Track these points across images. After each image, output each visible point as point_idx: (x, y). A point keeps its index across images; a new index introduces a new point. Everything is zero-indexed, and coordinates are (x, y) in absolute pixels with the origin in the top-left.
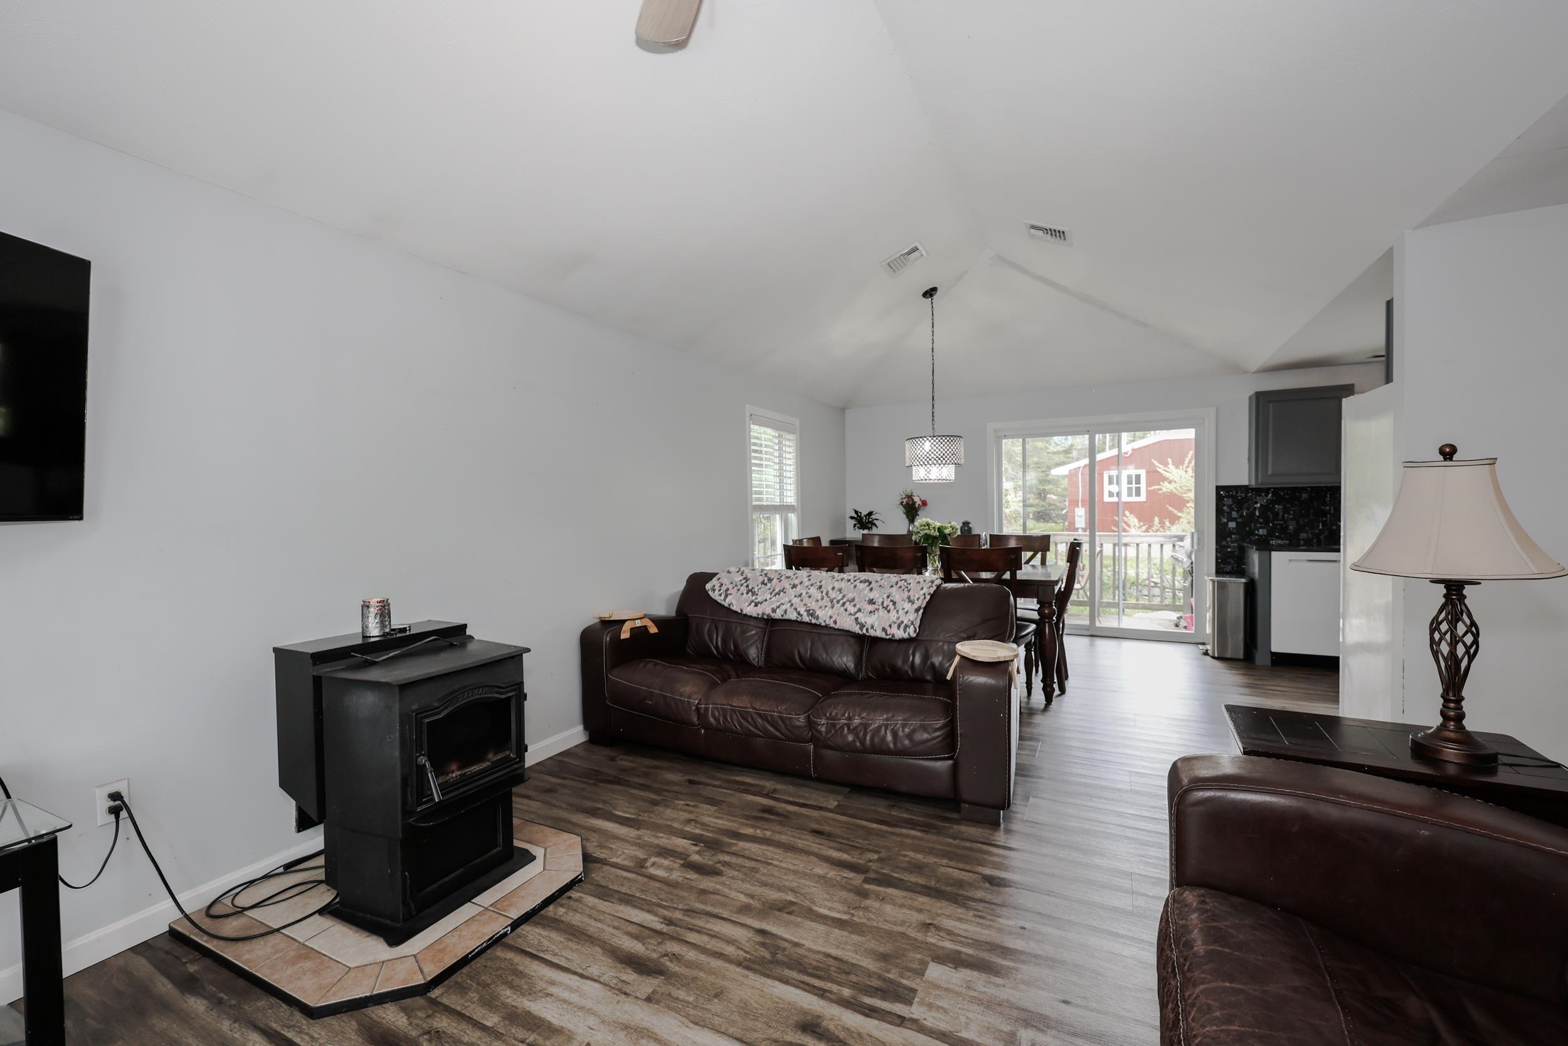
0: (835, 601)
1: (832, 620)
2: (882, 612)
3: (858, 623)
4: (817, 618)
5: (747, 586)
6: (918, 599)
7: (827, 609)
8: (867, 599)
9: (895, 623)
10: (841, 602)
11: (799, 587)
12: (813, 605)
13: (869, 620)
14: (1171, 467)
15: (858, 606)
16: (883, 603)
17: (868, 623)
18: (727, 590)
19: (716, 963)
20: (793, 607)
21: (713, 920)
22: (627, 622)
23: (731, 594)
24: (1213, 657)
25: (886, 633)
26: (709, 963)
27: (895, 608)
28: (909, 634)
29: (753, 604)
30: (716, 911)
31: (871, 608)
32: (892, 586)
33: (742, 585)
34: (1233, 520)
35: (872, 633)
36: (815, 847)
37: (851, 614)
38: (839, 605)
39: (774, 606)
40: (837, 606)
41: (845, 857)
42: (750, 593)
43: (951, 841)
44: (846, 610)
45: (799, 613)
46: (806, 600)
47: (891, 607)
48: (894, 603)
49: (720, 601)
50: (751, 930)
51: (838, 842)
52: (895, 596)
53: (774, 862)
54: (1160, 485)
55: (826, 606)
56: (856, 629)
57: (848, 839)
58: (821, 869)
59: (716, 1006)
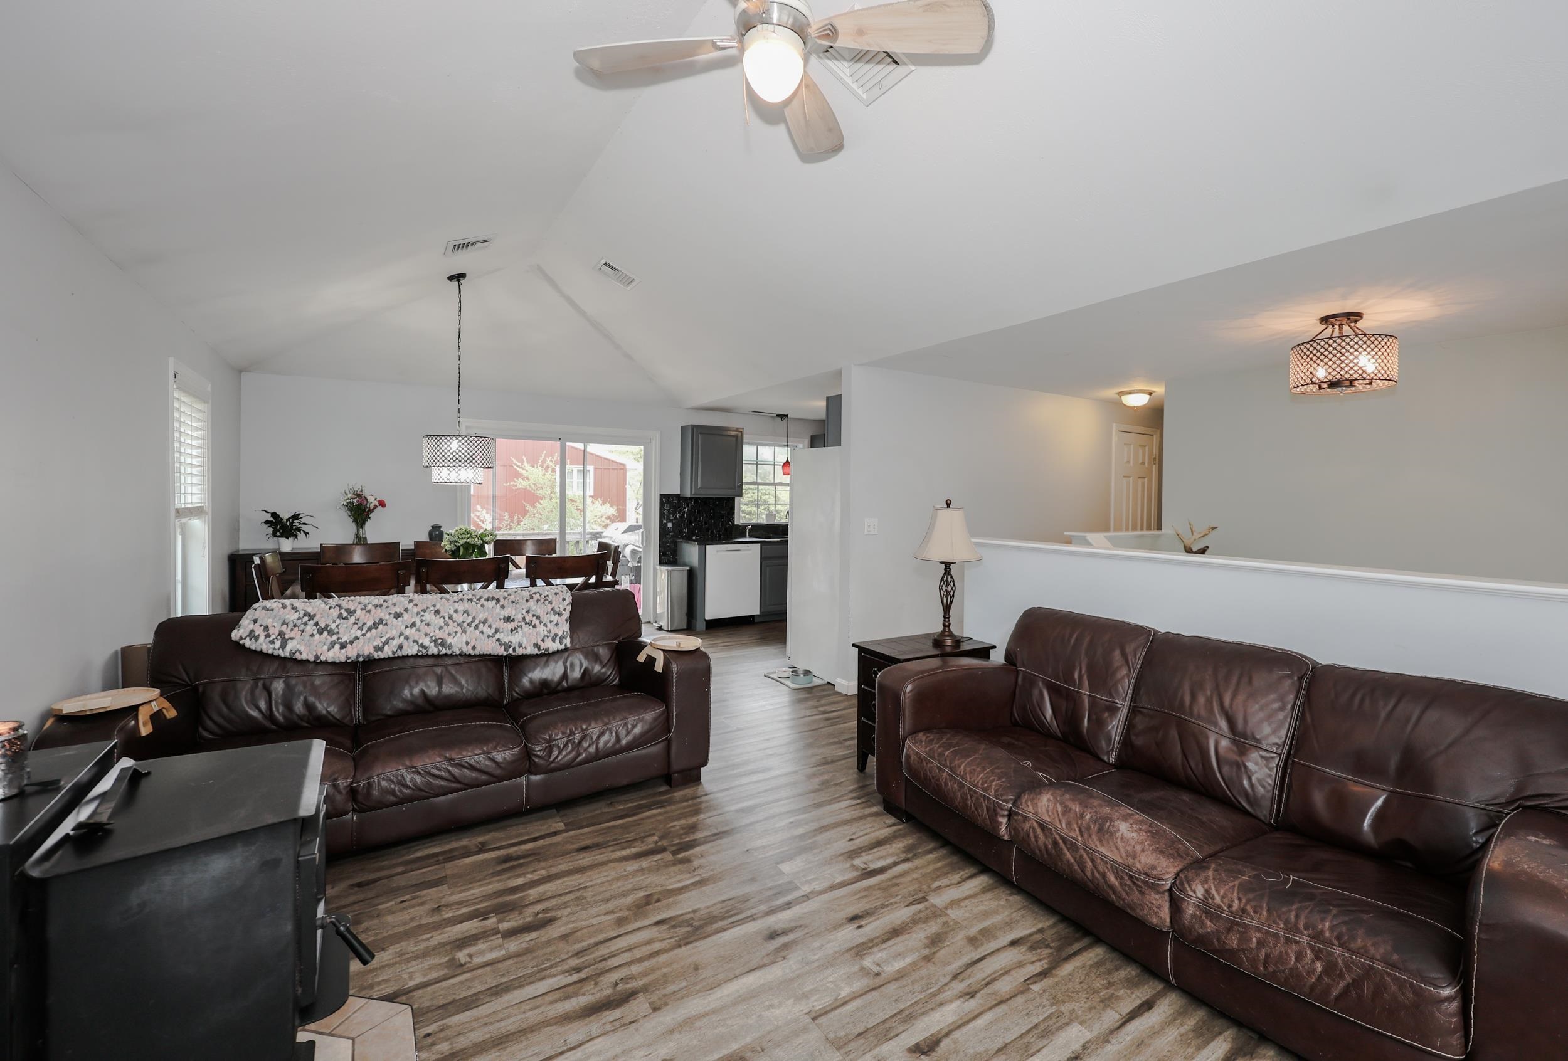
0: (465, 625)
1: (470, 646)
2: (526, 628)
3: (501, 645)
4: (450, 647)
5: (316, 624)
6: (565, 610)
7: (459, 635)
8: (502, 617)
9: (548, 637)
10: (473, 625)
11: (406, 615)
12: (439, 634)
13: (515, 639)
14: (527, 466)
15: (494, 627)
16: (524, 619)
17: (514, 642)
18: (281, 634)
19: (663, 958)
20: (411, 640)
21: (609, 943)
22: (141, 708)
23: (292, 639)
24: (667, 631)
25: (539, 649)
26: (657, 962)
27: (541, 622)
28: (566, 645)
29: (337, 646)
30: (601, 937)
31: (511, 626)
32: (527, 601)
33: (306, 624)
34: (670, 521)
35: (520, 652)
36: (600, 858)
37: (489, 636)
38: (472, 628)
39: (378, 642)
40: (469, 630)
41: (634, 850)
42: (325, 633)
43: (685, 803)
44: (482, 632)
45: (422, 646)
46: (425, 629)
47: (535, 621)
48: (538, 617)
49: (276, 653)
50: (650, 927)
51: (612, 845)
52: (536, 611)
53: (587, 885)
54: (515, 482)
55: (456, 632)
56: (501, 651)
57: (615, 840)
58: (632, 866)
59: (704, 974)
